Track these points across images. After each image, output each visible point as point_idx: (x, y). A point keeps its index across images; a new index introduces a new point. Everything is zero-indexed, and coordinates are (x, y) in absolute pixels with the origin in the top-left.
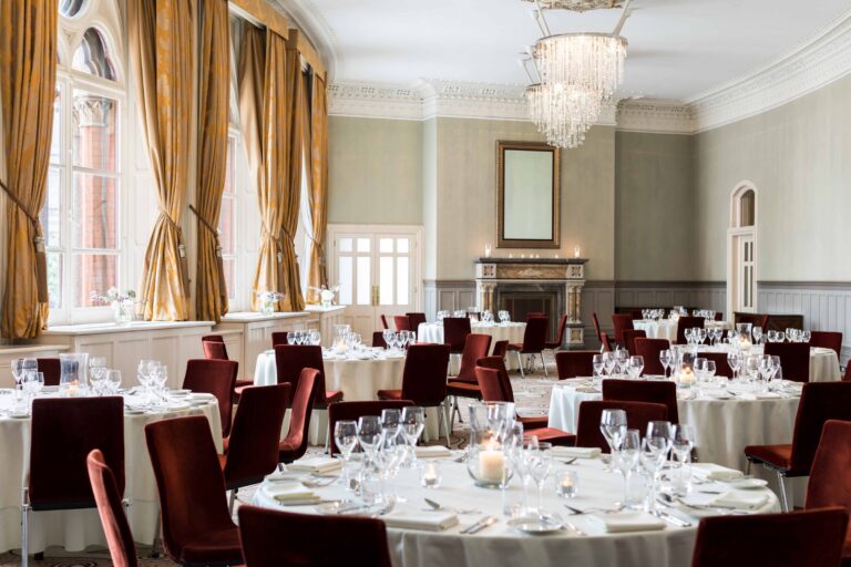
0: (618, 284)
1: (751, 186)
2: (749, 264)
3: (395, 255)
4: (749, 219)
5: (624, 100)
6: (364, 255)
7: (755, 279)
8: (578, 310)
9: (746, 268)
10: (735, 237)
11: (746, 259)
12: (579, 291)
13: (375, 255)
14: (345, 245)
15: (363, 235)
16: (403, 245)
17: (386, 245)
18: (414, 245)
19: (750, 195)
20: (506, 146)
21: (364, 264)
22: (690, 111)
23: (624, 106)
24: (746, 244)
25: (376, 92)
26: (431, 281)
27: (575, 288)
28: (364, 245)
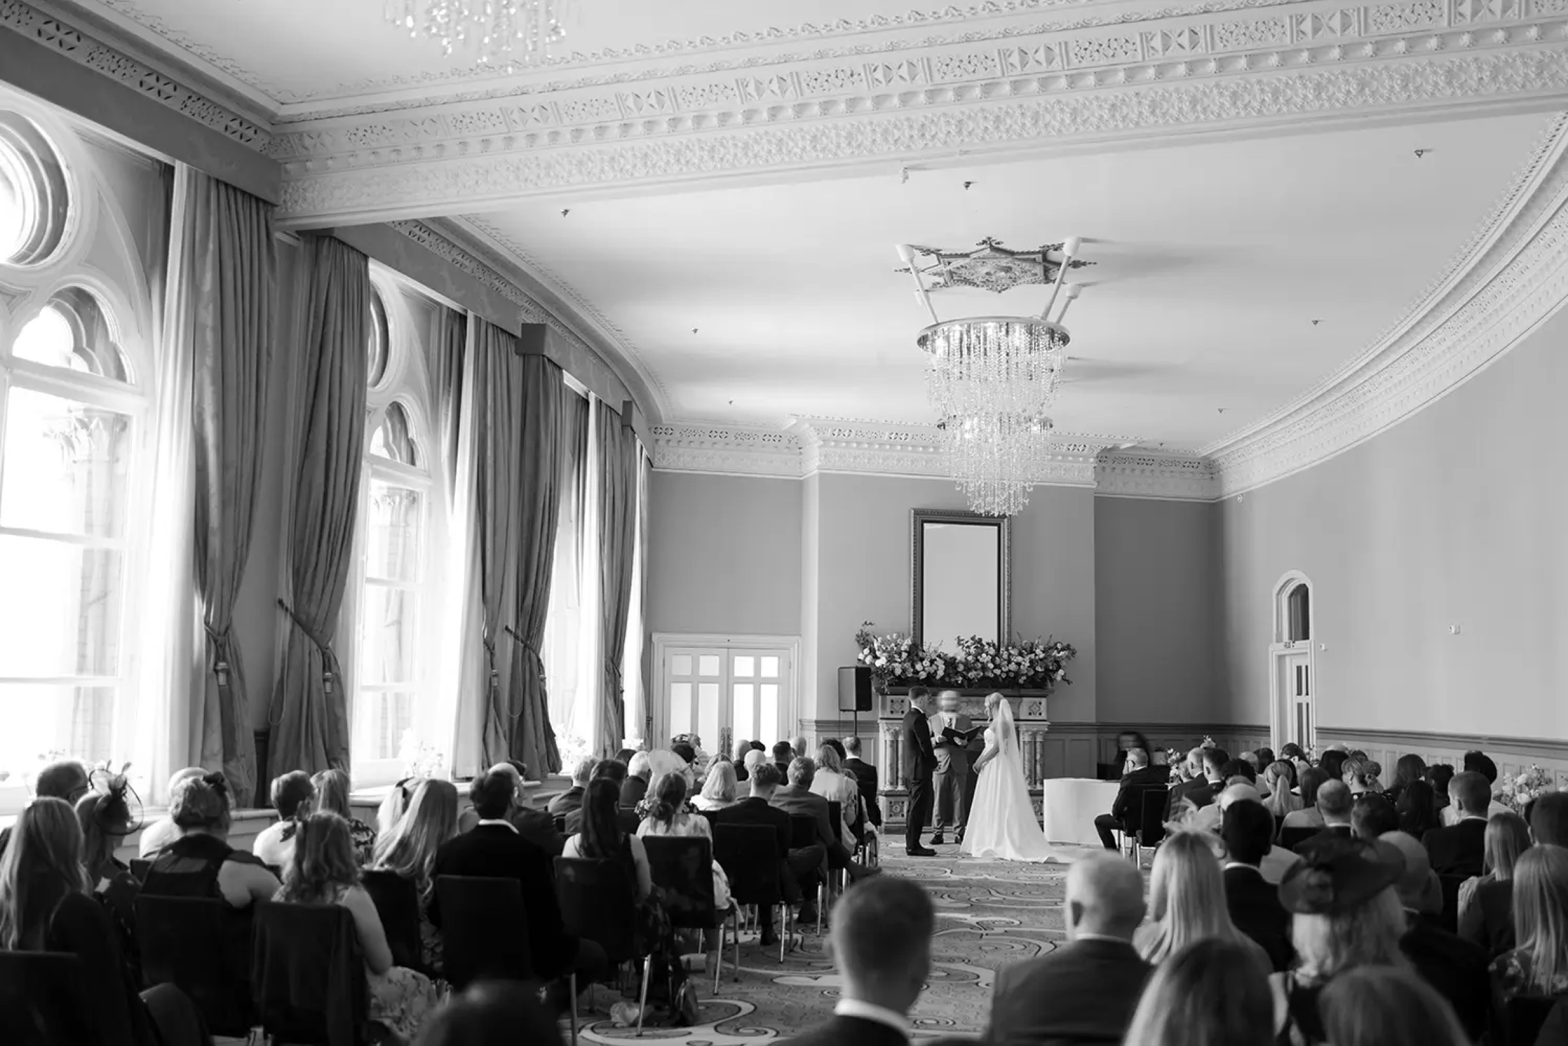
0: (1101, 728)
1: (1301, 578)
2: (1303, 699)
3: (757, 681)
4: (1302, 630)
5: (1105, 450)
6: (709, 680)
7: (1313, 724)
8: (1038, 767)
9: (1300, 706)
10: (1281, 658)
11: (1299, 693)
12: (1039, 739)
13: (727, 681)
14: (680, 664)
15: (709, 648)
16: (770, 666)
17: (743, 666)
18: (786, 666)
19: (1301, 594)
20: (923, 517)
21: (710, 695)
22: (1210, 468)
23: (1109, 458)
24: (1299, 669)
25: (731, 437)
26: (810, 721)
27: (1034, 735)
28: (710, 665)
